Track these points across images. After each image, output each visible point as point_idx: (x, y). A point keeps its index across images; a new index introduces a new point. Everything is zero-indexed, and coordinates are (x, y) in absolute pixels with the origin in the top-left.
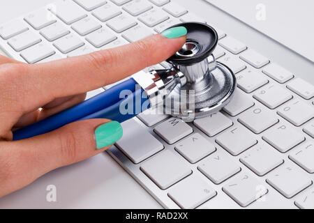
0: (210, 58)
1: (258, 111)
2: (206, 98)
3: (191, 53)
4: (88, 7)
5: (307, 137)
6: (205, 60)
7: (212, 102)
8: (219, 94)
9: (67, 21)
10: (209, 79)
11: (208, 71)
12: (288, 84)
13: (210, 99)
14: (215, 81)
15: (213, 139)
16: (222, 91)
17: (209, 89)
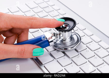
0: (73, 31)
1: (88, 51)
2: (70, 45)
3: (66, 28)
4: (31, 7)
5: (104, 62)
6: (71, 31)
7: (72, 46)
8: (74, 44)
9: (23, 11)
10: (72, 38)
11: (72, 35)
12: (99, 43)
13: (71, 45)
14: (74, 39)
15: (71, 59)
16: (76, 43)
17: (71, 42)
